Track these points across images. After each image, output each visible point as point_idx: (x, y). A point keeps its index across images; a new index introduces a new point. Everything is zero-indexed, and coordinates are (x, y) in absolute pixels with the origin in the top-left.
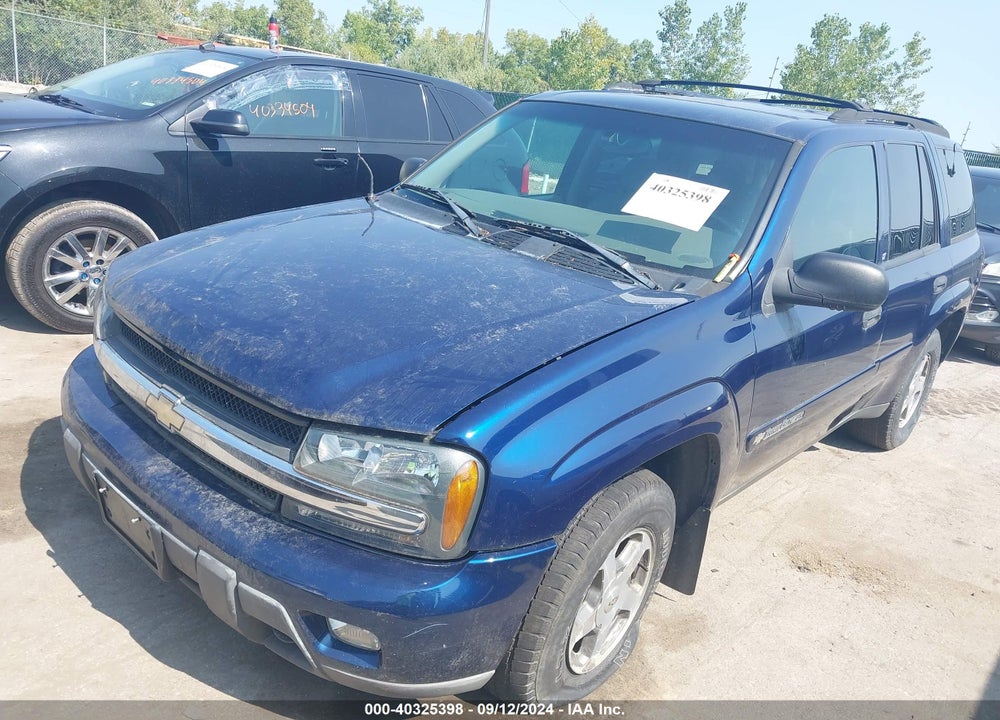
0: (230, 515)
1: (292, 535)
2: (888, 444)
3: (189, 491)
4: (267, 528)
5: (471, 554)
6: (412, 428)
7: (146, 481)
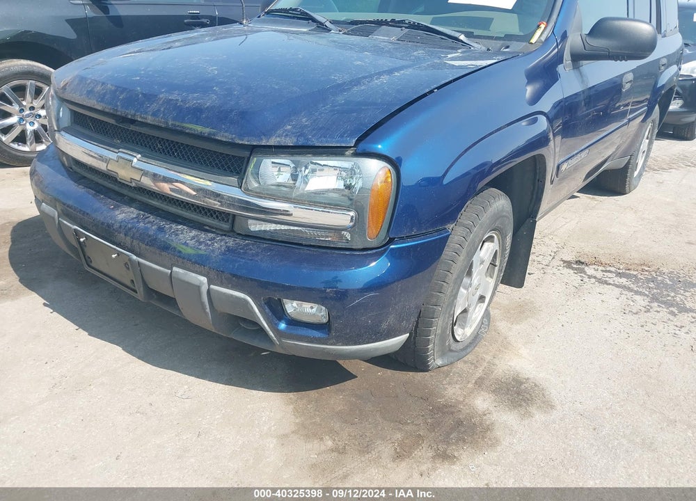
0: (193, 238)
1: (248, 245)
2: (627, 191)
3: (156, 226)
4: (226, 243)
5: (391, 241)
6: (337, 142)
7: (118, 225)
